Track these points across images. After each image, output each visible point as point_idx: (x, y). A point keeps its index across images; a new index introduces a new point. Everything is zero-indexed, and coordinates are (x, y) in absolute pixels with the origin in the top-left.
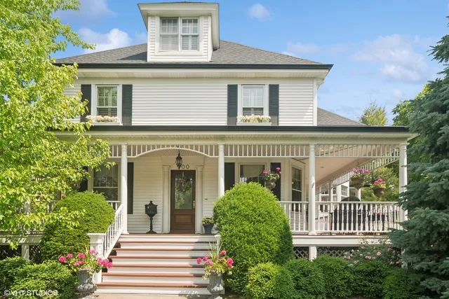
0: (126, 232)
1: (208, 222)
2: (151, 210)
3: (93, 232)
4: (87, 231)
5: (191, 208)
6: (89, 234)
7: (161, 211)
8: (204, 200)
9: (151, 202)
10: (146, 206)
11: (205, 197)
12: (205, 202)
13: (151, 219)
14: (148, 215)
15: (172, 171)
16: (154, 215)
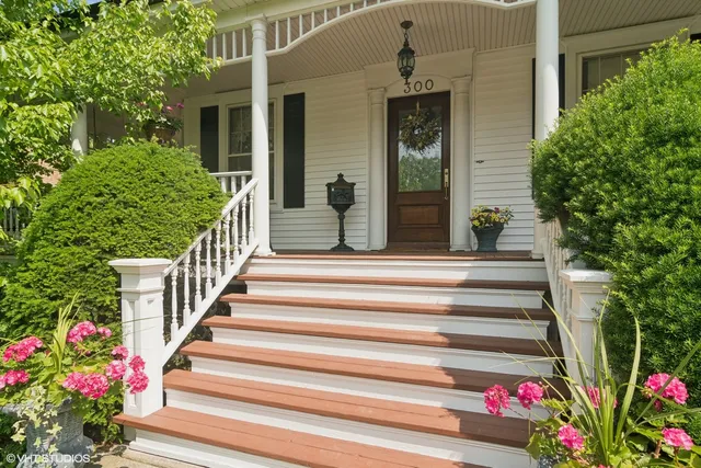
0: (265, 250)
1: (488, 220)
2: (342, 196)
3: (132, 256)
4: (112, 252)
5: (438, 187)
6: (115, 262)
7: (365, 199)
8: (474, 166)
9: (340, 176)
10: (329, 186)
11: (474, 158)
12: (476, 170)
13: (341, 218)
14: (335, 206)
15: (391, 101)
16: (348, 206)
